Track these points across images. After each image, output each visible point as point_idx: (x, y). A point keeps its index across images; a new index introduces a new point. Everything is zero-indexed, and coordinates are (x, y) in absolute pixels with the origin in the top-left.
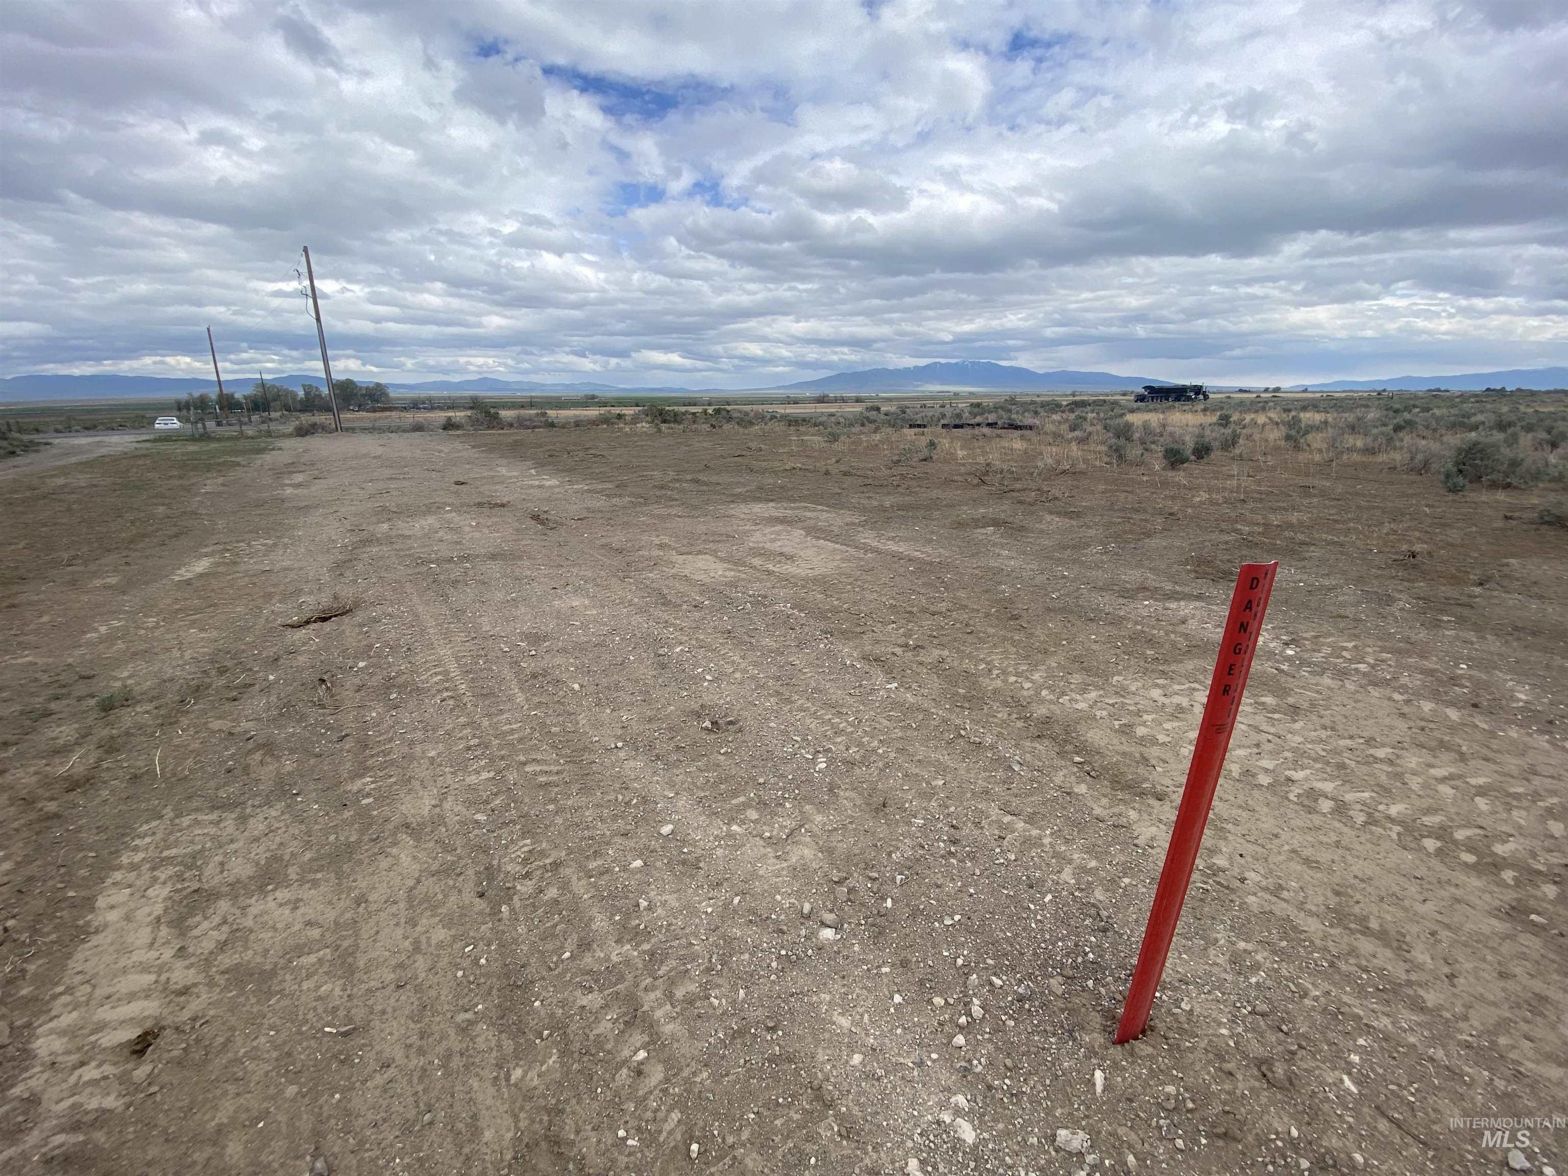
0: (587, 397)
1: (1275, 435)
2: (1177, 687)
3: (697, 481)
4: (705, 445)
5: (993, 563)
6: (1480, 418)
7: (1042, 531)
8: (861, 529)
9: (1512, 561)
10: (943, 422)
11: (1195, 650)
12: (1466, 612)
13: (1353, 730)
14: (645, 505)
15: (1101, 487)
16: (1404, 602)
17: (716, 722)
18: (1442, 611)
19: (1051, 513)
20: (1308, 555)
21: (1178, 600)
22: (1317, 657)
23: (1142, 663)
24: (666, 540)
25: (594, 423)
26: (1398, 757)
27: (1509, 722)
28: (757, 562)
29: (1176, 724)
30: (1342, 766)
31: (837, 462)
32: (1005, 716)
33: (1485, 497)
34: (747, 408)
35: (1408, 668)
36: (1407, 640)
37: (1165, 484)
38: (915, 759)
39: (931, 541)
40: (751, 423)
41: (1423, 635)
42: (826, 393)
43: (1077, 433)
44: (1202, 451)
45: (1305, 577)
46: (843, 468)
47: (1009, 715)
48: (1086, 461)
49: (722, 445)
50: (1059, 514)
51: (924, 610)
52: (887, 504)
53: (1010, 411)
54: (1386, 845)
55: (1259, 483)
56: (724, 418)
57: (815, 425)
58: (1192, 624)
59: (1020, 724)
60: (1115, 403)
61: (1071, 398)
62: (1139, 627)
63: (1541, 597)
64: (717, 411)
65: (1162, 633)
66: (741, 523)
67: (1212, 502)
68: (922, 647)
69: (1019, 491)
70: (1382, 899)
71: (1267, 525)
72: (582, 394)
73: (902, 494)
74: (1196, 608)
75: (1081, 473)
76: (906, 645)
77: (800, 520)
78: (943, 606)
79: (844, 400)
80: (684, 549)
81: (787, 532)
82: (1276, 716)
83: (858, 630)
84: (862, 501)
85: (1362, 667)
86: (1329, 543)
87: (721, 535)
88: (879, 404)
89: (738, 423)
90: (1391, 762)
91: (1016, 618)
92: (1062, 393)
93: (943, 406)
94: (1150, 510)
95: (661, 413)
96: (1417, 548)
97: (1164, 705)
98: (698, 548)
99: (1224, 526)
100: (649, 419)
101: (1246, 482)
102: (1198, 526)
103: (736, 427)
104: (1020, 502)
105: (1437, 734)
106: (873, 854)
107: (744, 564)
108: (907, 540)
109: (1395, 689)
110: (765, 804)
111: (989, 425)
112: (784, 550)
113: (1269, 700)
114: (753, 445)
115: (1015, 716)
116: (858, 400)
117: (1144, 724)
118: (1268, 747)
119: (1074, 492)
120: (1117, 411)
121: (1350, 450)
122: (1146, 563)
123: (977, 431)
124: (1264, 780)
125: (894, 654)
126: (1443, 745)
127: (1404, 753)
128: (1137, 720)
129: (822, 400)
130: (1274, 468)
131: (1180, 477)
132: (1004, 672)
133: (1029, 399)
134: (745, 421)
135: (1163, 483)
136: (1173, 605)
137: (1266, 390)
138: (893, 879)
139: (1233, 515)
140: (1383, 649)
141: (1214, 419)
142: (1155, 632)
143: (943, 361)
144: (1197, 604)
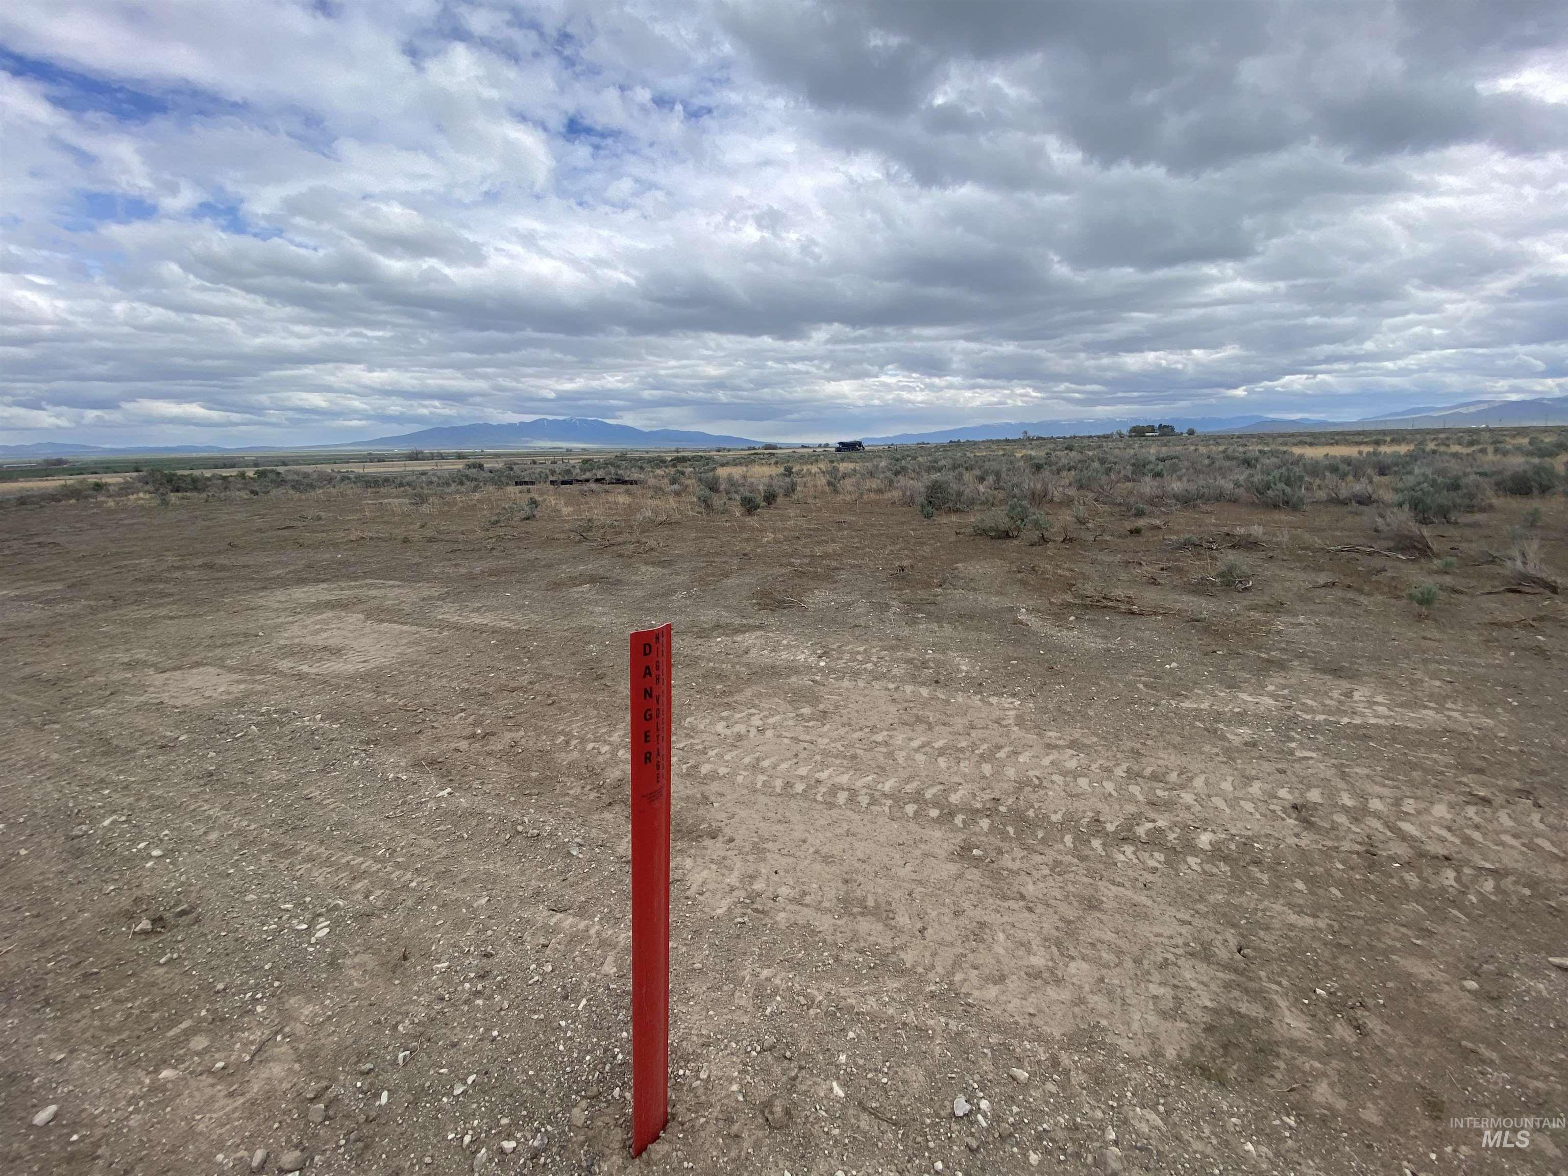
0: (48, 463)
1: (822, 481)
2: (737, 716)
3: (210, 566)
4: (238, 517)
5: (585, 622)
6: (943, 462)
7: (637, 583)
8: (439, 603)
9: (960, 565)
10: (551, 478)
11: (753, 677)
12: (932, 608)
13: (863, 722)
14: (114, 608)
15: (693, 535)
16: (896, 607)
17: (161, 918)
18: (919, 611)
19: (646, 564)
20: (837, 578)
21: (744, 632)
22: (841, 664)
23: (712, 699)
24: (141, 655)
25: (54, 497)
26: (891, 737)
27: (957, 690)
28: (285, 665)
29: (734, 753)
30: (854, 757)
31: (422, 527)
32: (579, 791)
33: (944, 520)
34: (309, 469)
35: (896, 660)
36: (897, 638)
37: (743, 528)
38: (457, 880)
39: (523, 605)
40: (312, 486)
41: (906, 631)
42: (419, 449)
43: (676, 487)
44: (770, 498)
45: (835, 597)
46: (430, 533)
47: (583, 788)
48: (680, 512)
49: (264, 516)
50: (653, 564)
51: (502, 689)
52: (477, 570)
53: (619, 467)
54: (880, 821)
55: (809, 522)
56: (272, 481)
57: (401, 485)
58: (754, 653)
59: (593, 795)
60: (709, 458)
61: (676, 454)
62: (711, 664)
63: (975, 590)
64: (262, 474)
65: (729, 666)
66: (272, 615)
67: (776, 541)
68: (493, 734)
69: (619, 544)
70: (876, 873)
71: (812, 556)
72: (40, 459)
73: (497, 557)
74: (757, 638)
75: (677, 523)
76: (474, 736)
77: (360, 601)
78: (524, 680)
79: (442, 457)
80: (169, 663)
81: (339, 618)
82: (811, 724)
83: (414, 729)
84: (447, 569)
85: (869, 666)
86: (853, 566)
87: (237, 635)
88: (482, 461)
89: (293, 487)
90: (886, 744)
91: (600, 677)
92: (667, 450)
93: (554, 462)
94: (730, 553)
95: (170, 479)
96: (905, 563)
97: (726, 737)
98: (195, 658)
99: (784, 561)
100: (150, 487)
101: (802, 522)
102: (764, 563)
103: (291, 492)
104: (620, 556)
105: (915, 711)
106: (372, 1035)
107: (265, 671)
108: (495, 609)
109: (889, 680)
110: (223, 1020)
111: (598, 481)
112: (330, 642)
113: (806, 711)
114: (311, 513)
115: (589, 787)
116: (460, 457)
117: (708, 761)
118: (804, 754)
119: (669, 542)
120: (711, 466)
121: (870, 490)
122: (722, 602)
123: (585, 487)
124: (799, 787)
125: (457, 750)
126: (919, 719)
127: (894, 733)
128: (703, 758)
129: (415, 457)
130: (819, 510)
131: (753, 521)
132: (583, 740)
133: (637, 455)
134: (303, 484)
135: (741, 527)
136: (739, 638)
137: (820, 446)
138: (395, 1062)
139: (790, 550)
140: (883, 648)
141: (781, 470)
142: (724, 666)
143: (550, 418)
144: (759, 633)
